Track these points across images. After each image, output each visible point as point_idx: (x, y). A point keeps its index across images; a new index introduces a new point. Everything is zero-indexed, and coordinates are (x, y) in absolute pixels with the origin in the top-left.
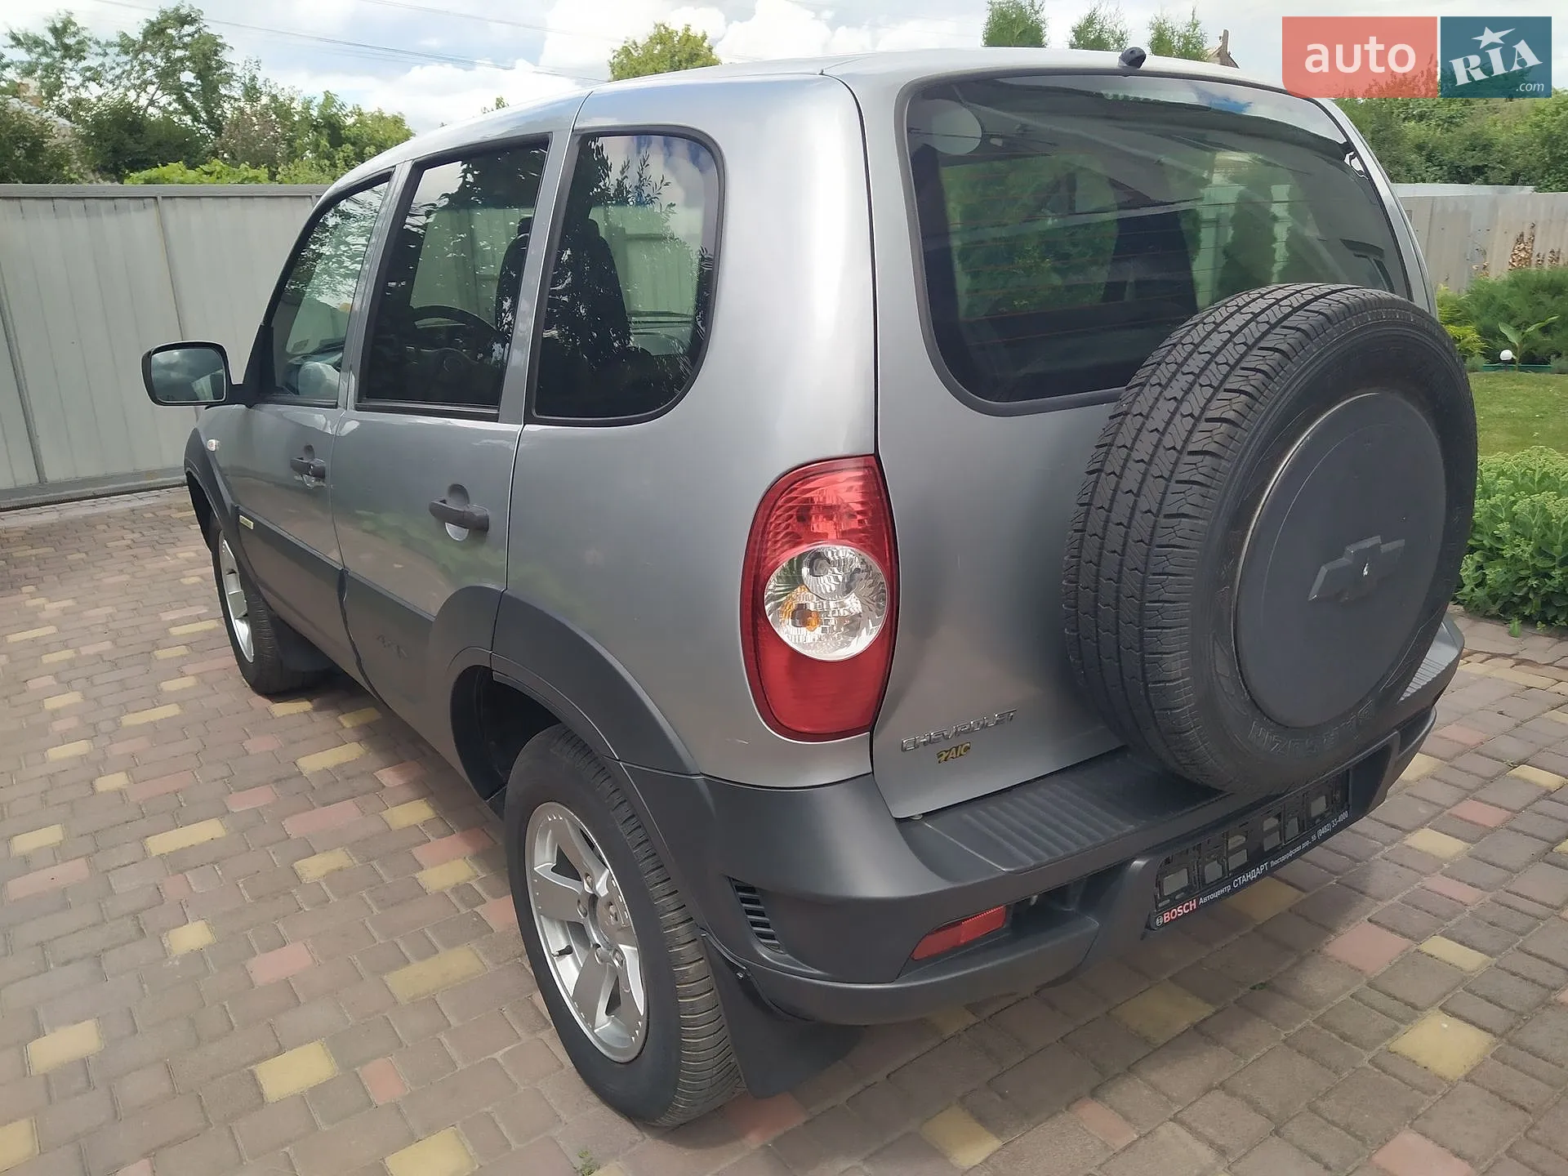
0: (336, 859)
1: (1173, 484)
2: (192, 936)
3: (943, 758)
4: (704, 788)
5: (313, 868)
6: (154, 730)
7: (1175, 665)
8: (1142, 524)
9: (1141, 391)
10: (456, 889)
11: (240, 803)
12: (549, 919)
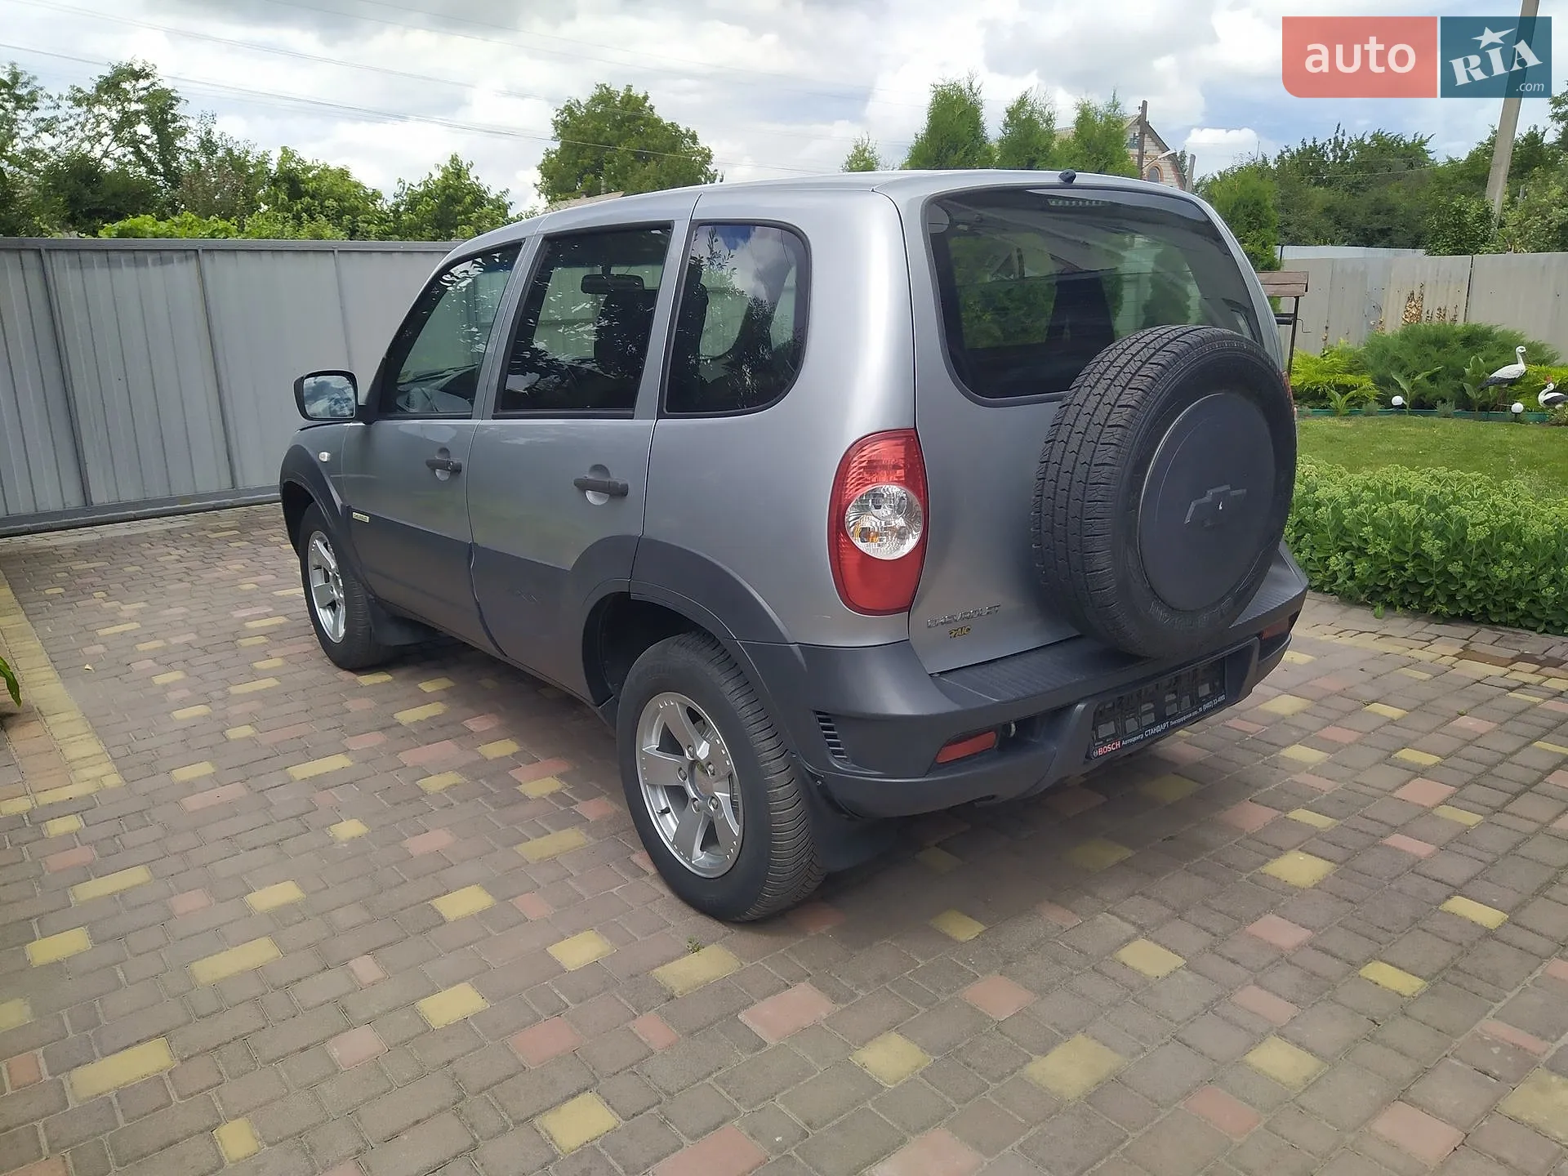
0: (451, 778)
1: (1099, 445)
2: (349, 829)
3: (953, 635)
4: (797, 652)
5: (434, 784)
6: (261, 696)
7: (1102, 561)
8: (1081, 471)
9: (1078, 390)
10: (552, 795)
11: (354, 743)
12: (654, 787)
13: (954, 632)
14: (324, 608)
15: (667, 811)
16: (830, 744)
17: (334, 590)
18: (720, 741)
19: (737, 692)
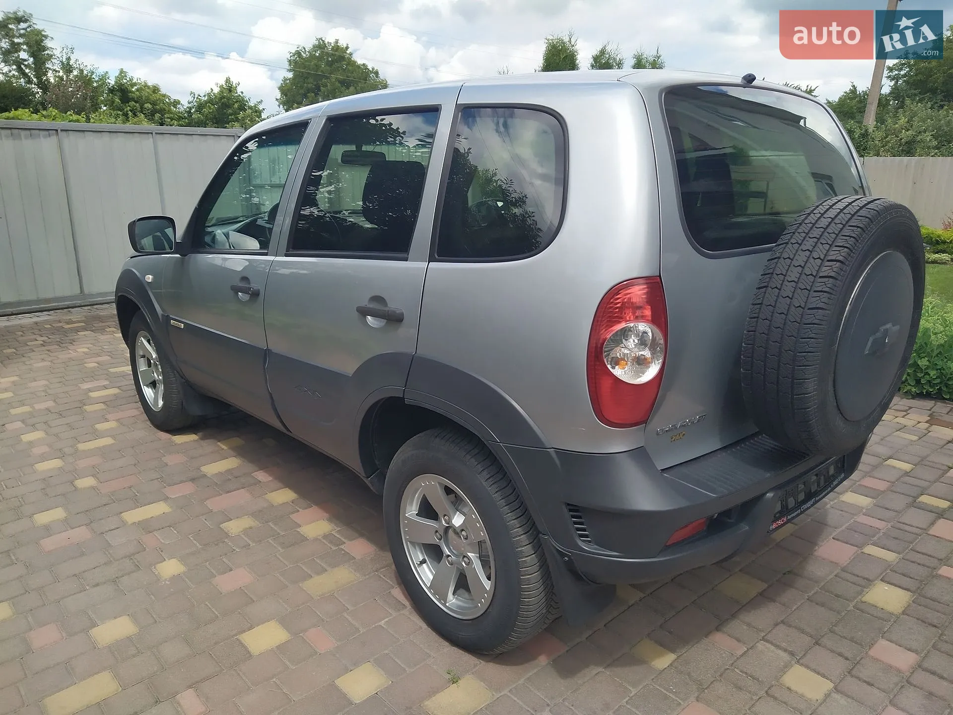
0: (246, 522)
1: (812, 292)
2: (170, 568)
3: (673, 439)
4: (554, 455)
5: (234, 527)
6: (102, 452)
7: (811, 386)
8: (795, 313)
9: (786, 246)
10: (325, 536)
11: (175, 492)
12: (413, 544)
13: (674, 438)
14: (147, 386)
15: (423, 562)
16: (578, 529)
17: (155, 373)
18: (476, 515)
19: (491, 479)
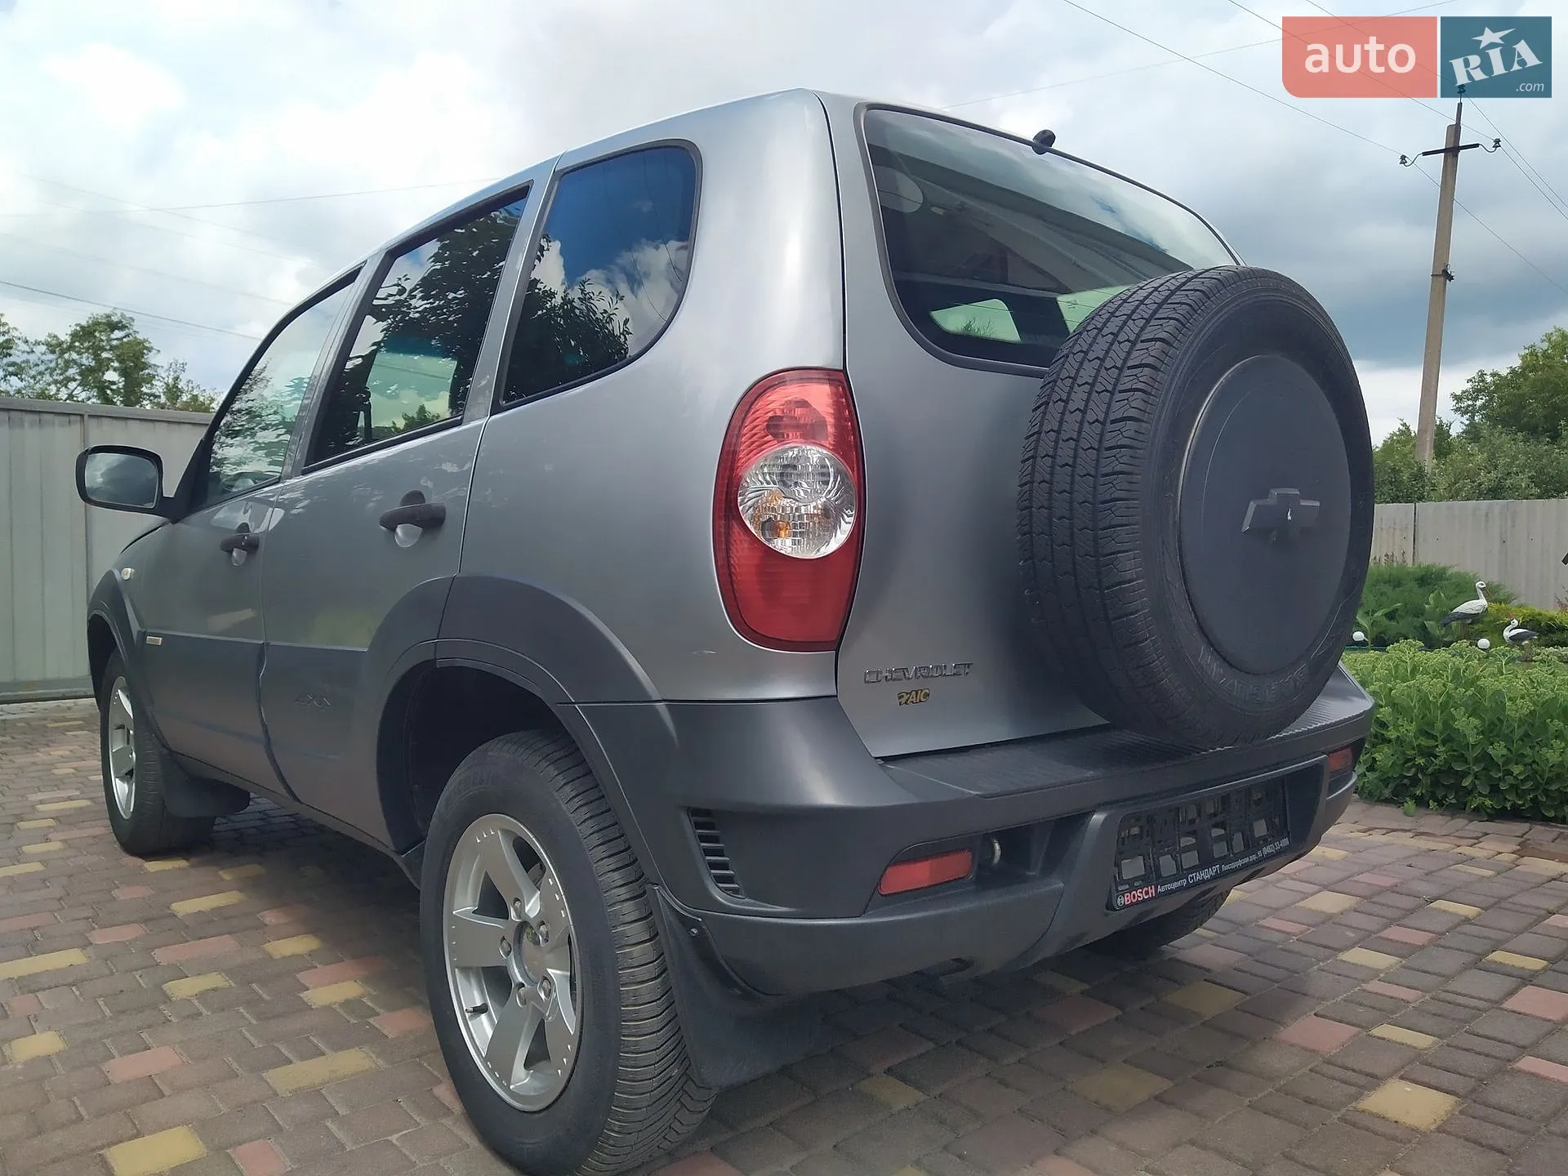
0: (212, 981)
1: (1116, 395)
2: (37, 1045)
3: (903, 700)
4: (664, 713)
5: (183, 988)
8: (1091, 433)
10: (346, 1003)
11: (100, 937)
12: (466, 970)
13: (906, 697)
14: (122, 779)
15: (482, 1009)
17: (134, 753)
19: (576, 800)
